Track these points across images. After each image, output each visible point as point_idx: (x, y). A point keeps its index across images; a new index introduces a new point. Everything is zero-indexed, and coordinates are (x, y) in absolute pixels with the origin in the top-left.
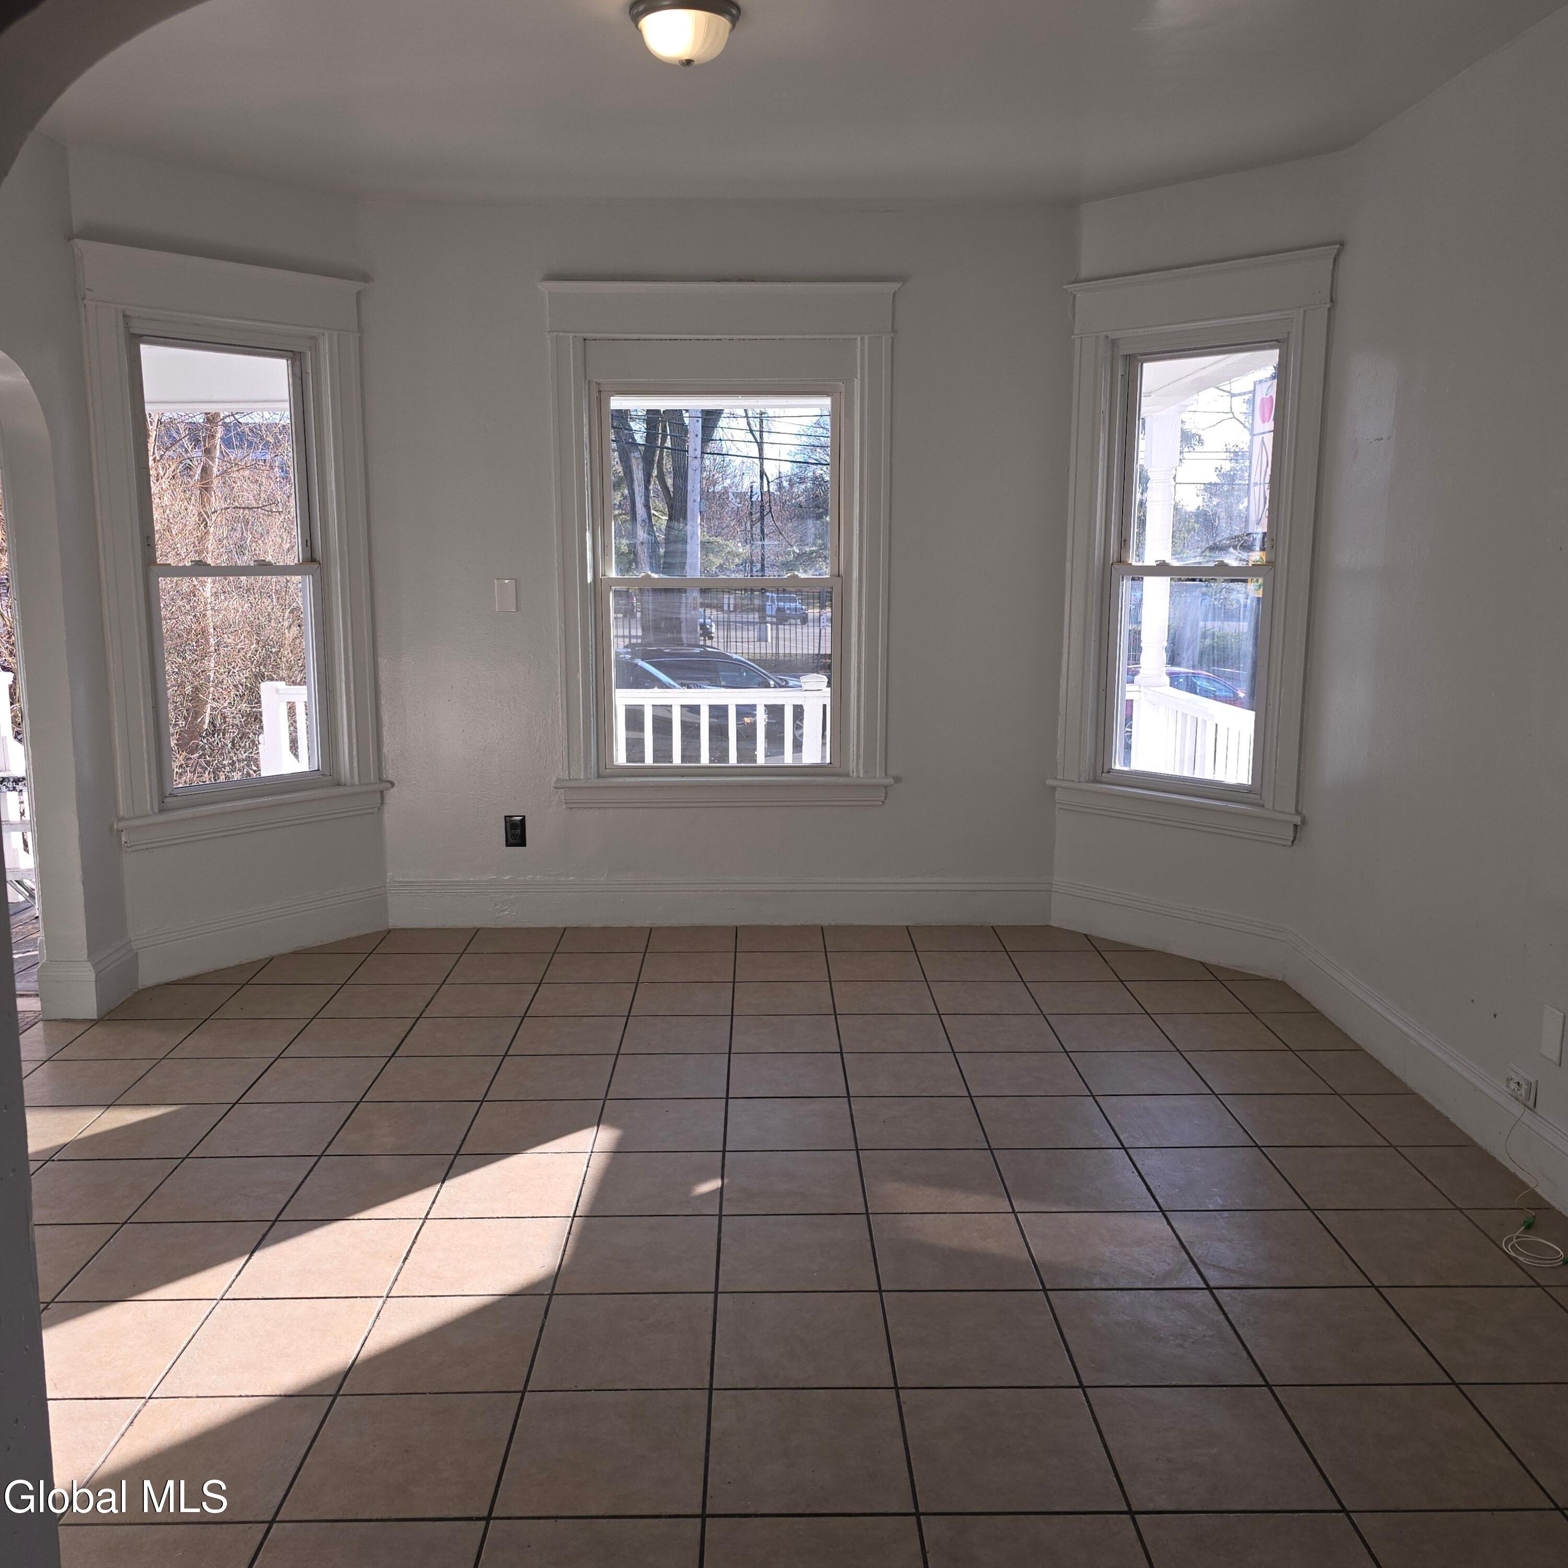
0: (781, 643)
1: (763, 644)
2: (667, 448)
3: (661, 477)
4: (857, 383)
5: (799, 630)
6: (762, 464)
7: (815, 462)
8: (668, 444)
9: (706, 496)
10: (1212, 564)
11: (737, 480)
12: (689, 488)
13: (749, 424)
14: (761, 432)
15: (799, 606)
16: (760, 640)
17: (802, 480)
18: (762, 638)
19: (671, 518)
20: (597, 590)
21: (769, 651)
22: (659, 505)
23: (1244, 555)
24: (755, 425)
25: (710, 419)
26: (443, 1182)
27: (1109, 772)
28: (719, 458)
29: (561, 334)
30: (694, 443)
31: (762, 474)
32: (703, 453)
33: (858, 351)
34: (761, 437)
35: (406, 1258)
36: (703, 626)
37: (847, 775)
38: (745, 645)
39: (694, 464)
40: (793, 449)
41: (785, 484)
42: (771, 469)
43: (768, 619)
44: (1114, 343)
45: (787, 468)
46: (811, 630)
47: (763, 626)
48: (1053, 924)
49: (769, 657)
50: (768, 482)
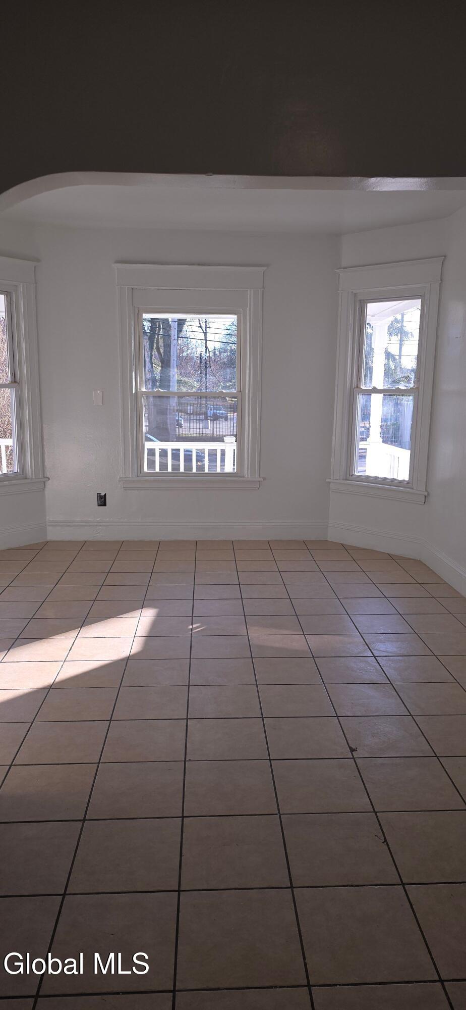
0: (215, 429)
1: (207, 430)
2: (161, 335)
3: (158, 349)
4: (248, 310)
5: (224, 424)
6: (206, 343)
7: (231, 342)
8: (161, 332)
9: (178, 357)
10: (394, 388)
11: (194, 350)
12: (172, 354)
13: (200, 324)
14: (206, 327)
15: (224, 412)
16: (205, 428)
17: (225, 351)
18: (206, 427)
19: (162, 367)
20: (137, 396)
21: (209, 433)
22: (156, 361)
23: (407, 385)
24: (203, 325)
25: (181, 322)
26: (81, 628)
27: (352, 476)
28: (185, 340)
29: (122, 286)
30: (174, 332)
31: (206, 347)
32: (178, 337)
33: (249, 295)
34: (206, 329)
35: (70, 650)
36: (178, 421)
37: (243, 477)
38: (198, 430)
39: (173, 342)
40: (222, 336)
41: (217, 353)
42: (211, 346)
43: (209, 418)
44: (355, 295)
45: (218, 346)
46: (229, 424)
47: (206, 421)
48: (329, 540)
49: (209, 435)
50: (209, 352)
